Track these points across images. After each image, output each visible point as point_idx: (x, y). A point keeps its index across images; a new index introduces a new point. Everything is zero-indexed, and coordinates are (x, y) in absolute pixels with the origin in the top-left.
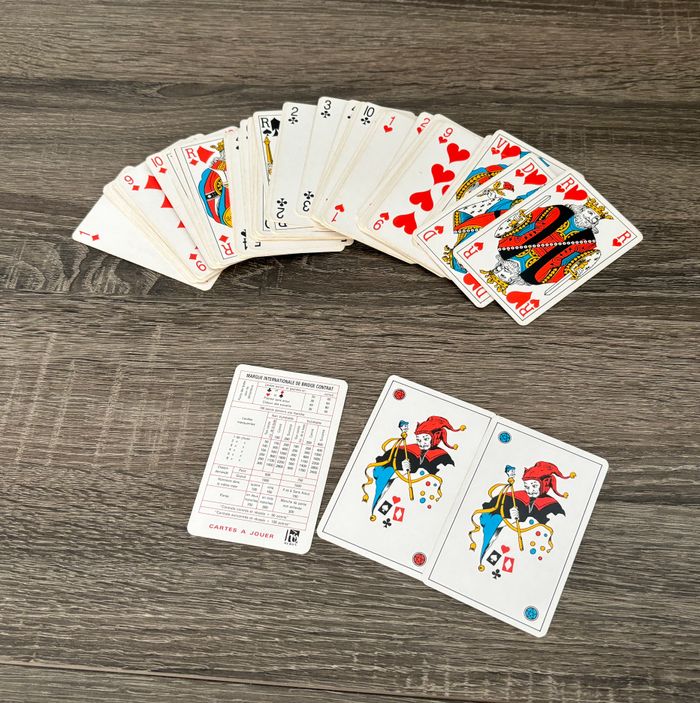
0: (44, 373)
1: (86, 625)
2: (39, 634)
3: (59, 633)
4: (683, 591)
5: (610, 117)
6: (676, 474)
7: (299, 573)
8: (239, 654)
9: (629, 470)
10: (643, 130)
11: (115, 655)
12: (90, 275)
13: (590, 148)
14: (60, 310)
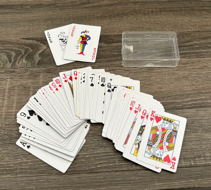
0: (7, 91)
1: (33, 163)
2: (19, 167)
3: (25, 166)
4: (207, 131)
5: (165, 5)
6: (200, 100)
7: (96, 139)
8: (82, 165)
9: (187, 100)
10: (175, 8)
11: (43, 170)
12: (17, 61)
13: (161, 14)
14: (9, 72)
